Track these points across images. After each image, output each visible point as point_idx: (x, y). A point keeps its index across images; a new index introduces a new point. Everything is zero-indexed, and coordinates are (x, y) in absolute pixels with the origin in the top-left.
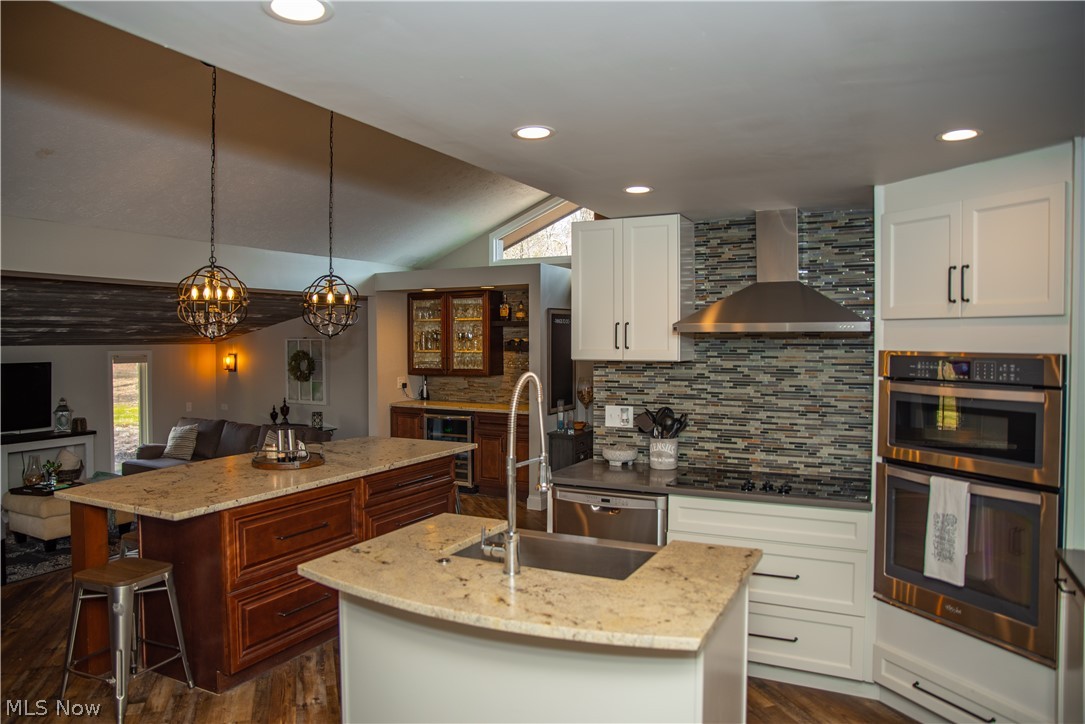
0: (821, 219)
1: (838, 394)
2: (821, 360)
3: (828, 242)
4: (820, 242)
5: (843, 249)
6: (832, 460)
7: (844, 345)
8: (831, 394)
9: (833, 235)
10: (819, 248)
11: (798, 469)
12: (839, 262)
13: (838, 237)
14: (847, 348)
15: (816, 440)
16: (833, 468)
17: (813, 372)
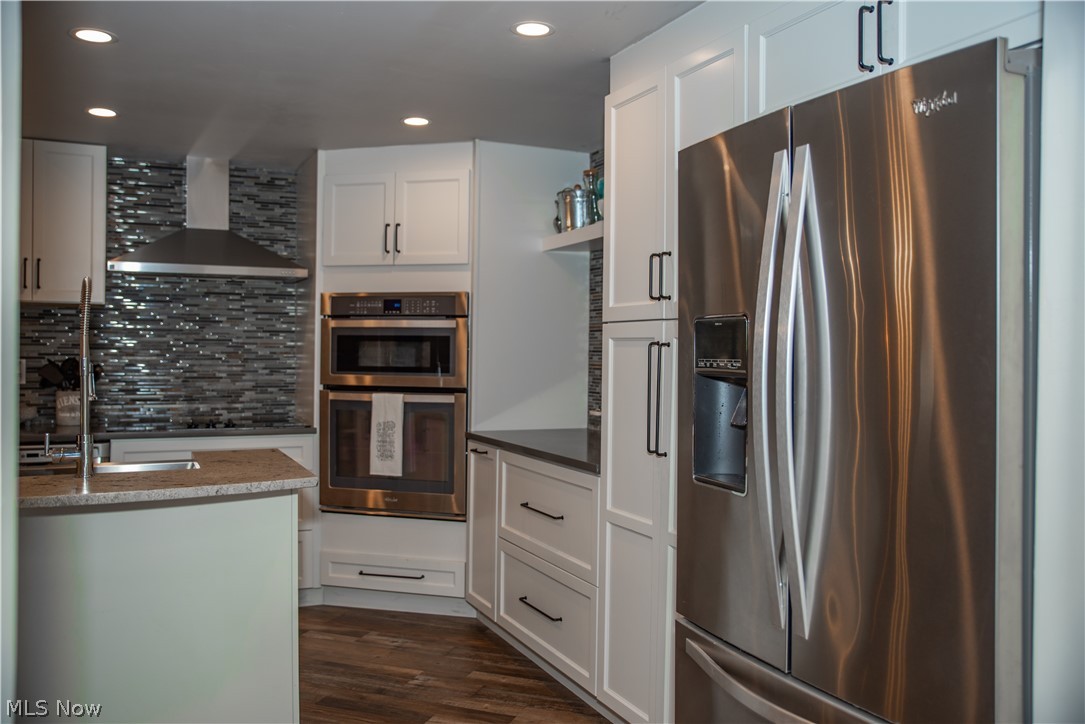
0: (244, 174)
1: (258, 341)
2: (242, 309)
3: (250, 197)
4: (244, 195)
5: (265, 205)
6: (254, 405)
7: (264, 295)
8: (251, 341)
9: (255, 190)
10: (241, 202)
11: (221, 415)
12: (260, 217)
13: (260, 193)
14: (267, 298)
15: (238, 385)
16: (255, 412)
17: (235, 320)
